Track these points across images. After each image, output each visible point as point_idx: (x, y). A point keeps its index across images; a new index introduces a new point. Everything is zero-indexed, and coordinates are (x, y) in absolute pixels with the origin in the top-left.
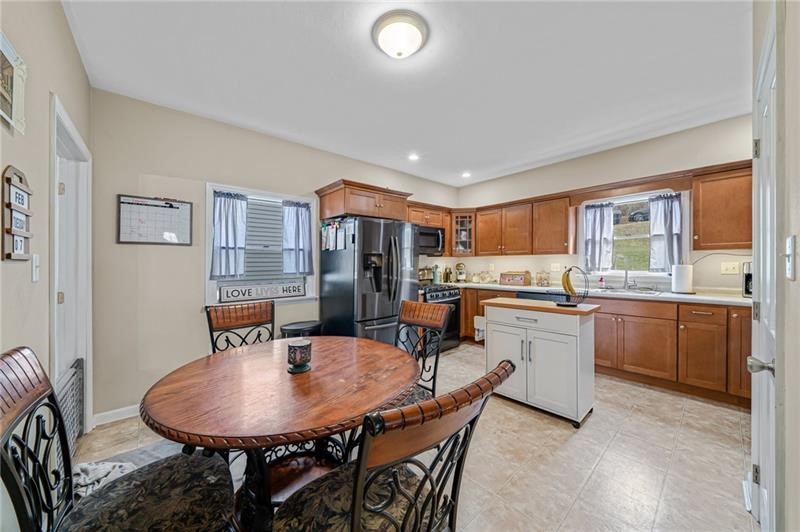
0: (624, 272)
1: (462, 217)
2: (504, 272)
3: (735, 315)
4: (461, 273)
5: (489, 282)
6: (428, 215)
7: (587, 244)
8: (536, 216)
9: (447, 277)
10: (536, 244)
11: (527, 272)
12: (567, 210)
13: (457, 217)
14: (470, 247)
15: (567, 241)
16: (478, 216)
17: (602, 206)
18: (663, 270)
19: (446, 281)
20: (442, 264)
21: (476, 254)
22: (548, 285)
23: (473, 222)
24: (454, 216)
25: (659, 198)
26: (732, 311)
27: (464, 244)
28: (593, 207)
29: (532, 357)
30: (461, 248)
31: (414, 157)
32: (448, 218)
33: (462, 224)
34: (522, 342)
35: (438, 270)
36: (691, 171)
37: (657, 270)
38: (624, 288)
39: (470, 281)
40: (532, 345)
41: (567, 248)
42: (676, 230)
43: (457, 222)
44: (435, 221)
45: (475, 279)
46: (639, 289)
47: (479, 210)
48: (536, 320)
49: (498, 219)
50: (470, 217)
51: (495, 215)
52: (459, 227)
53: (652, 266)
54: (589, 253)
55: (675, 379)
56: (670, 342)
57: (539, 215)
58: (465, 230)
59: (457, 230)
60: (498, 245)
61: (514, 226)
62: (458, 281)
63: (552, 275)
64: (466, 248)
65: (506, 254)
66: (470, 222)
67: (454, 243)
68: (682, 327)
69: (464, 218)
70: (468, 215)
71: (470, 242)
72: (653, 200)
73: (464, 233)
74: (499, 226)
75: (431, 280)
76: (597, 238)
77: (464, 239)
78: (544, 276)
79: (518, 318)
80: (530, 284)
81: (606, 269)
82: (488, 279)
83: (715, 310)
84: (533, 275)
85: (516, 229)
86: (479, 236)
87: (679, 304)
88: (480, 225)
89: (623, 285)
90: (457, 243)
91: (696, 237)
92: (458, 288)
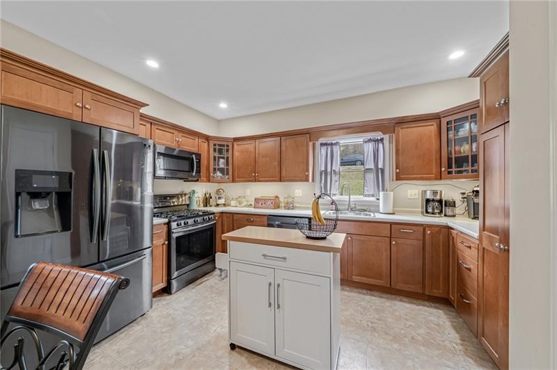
0: (348, 197)
1: (219, 145)
2: (259, 196)
3: (429, 232)
4: (220, 198)
5: (245, 206)
6: (180, 138)
7: (321, 175)
8: (283, 148)
9: (206, 202)
10: (284, 173)
11: (277, 197)
12: (308, 145)
13: (215, 145)
14: (228, 174)
15: (308, 171)
16: (235, 146)
17: (332, 144)
18: (373, 196)
19: (206, 205)
20: (200, 190)
21: (233, 181)
22: (293, 208)
23: (230, 151)
24: (212, 143)
25: (370, 140)
26: (427, 229)
27: (222, 170)
28: (326, 144)
29: (280, 303)
30: (219, 174)
31: (153, 64)
32: (206, 144)
33: (220, 151)
34: (270, 284)
35: (196, 195)
36: (394, 119)
37: (369, 196)
38: (348, 210)
39: (229, 205)
40: (280, 289)
41: (308, 176)
42: (380, 166)
43: (215, 150)
44: (189, 145)
45: (233, 203)
46: (358, 210)
47: (236, 140)
48: (285, 258)
49: (252, 149)
50: (228, 146)
51: (249, 146)
52: (217, 155)
53: (366, 193)
54: (323, 182)
55: (389, 286)
56: (385, 255)
57: (286, 147)
58: (223, 158)
59: (215, 157)
60: (251, 173)
61: (266, 157)
62: (218, 205)
63: (296, 200)
64: (224, 175)
65: (260, 181)
66: (228, 150)
67: (211, 169)
68: (394, 243)
69: (222, 147)
70: (225, 143)
71: (227, 169)
72: (366, 142)
73: (222, 160)
74: (253, 155)
75: (188, 205)
76: (329, 170)
77: (222, 166)
78: (290, 200)
79: (265, 256)
80: (278, 207)
81: (335, 195)
82: (245, 203)
83: (415, 228)
84: (281, 199)
85: (268, 159)
86: (236, 163)
87: (391, 224)
88: (236, 154)
89: (347, 207)
90: (215, 169)
91: (398, 171)
92: (214, 213)
